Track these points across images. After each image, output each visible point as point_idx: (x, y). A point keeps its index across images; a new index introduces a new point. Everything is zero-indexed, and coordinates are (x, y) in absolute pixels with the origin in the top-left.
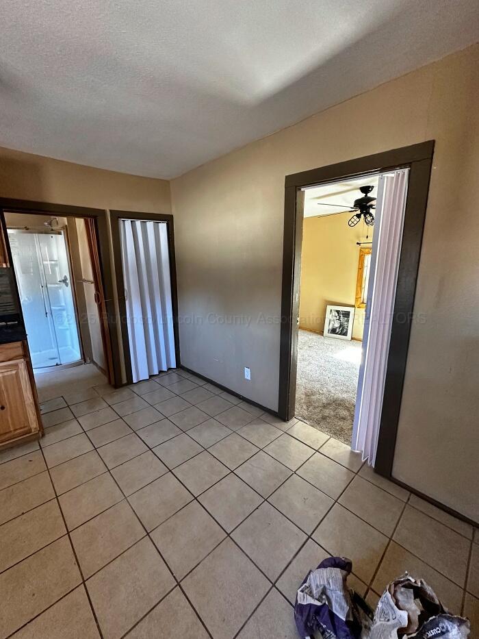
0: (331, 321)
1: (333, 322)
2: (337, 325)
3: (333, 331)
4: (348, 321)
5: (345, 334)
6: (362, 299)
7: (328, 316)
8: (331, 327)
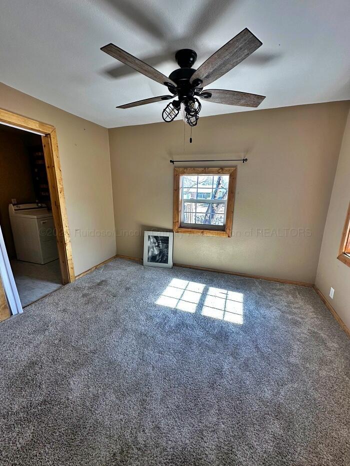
0: (149, 247)
1: (152, 250)
2: (156, 252)
3: (153, 259)
4: (167, 247)
5: (166, 261)
6: (180, 222)
7: (147, 243)
8: (150, 254)
